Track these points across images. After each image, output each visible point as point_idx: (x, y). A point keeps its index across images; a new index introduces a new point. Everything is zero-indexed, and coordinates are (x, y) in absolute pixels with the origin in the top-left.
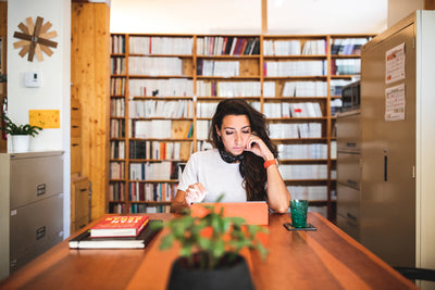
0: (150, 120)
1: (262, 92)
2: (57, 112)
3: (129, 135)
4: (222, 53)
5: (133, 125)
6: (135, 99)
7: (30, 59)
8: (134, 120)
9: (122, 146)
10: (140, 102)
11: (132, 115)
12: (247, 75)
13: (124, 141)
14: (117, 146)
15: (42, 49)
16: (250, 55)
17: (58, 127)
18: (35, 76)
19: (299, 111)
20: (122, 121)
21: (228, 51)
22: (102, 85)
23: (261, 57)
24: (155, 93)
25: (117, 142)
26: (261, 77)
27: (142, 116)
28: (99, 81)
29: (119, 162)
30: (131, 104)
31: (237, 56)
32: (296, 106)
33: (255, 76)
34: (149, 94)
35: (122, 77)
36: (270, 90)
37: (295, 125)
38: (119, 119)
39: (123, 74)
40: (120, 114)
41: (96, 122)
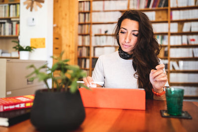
0: (103, 47)
1: (169, 29)
2: (44, 39)
3: (92, 55)
4: (145, 7)
5: (94, 50)
6: (96, 35)
7: (31, 10)
8: (95, 47)
9: (88, 61)
10: (98, 37)
11: (93, 44)
12: (160, 20)
13: (89, 58)
14: (85, 61)
15: (37, 5)
16: (162, 8)
17: (44, 47)
18: (33, 19)
19: (193, 40)
20: (88, 48)
21: (148, 6)
22: (73, 26)
23: (169, 8)
24: (106, 32)
25: (85, 59)
26: (169, 20)
27: (99, 45)
28: (72, 24)
29: (87, 70)
30: (93, 38)
31: (154, 8)
32: (191, 37)
33: (165, 20)
34: (103, 33)
35: (88, 24)
36: (174, 28)
37: (191, 49)
38: (87, 47)
39: (89, 22)
40: (87, 44)
41: (69, 46)
